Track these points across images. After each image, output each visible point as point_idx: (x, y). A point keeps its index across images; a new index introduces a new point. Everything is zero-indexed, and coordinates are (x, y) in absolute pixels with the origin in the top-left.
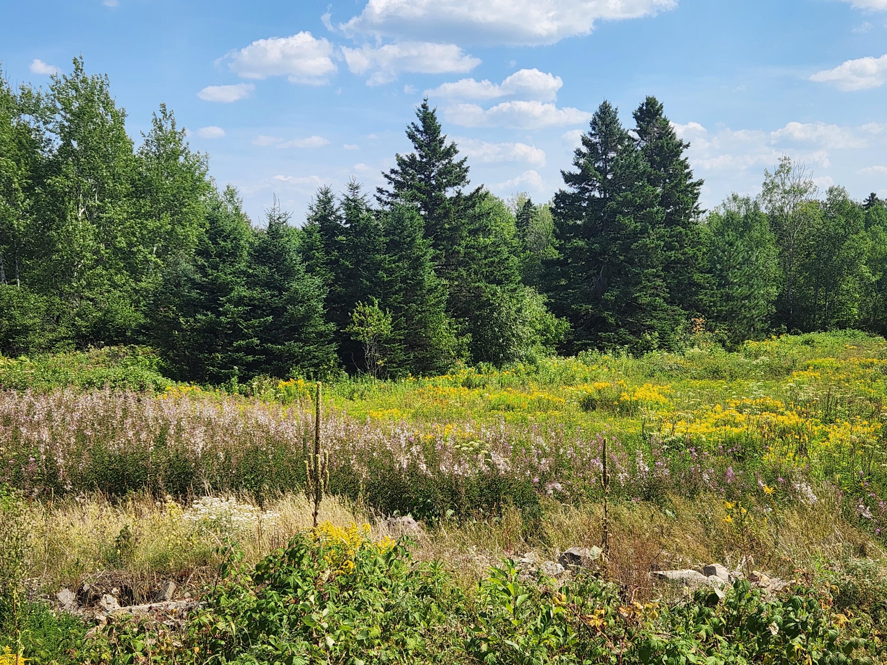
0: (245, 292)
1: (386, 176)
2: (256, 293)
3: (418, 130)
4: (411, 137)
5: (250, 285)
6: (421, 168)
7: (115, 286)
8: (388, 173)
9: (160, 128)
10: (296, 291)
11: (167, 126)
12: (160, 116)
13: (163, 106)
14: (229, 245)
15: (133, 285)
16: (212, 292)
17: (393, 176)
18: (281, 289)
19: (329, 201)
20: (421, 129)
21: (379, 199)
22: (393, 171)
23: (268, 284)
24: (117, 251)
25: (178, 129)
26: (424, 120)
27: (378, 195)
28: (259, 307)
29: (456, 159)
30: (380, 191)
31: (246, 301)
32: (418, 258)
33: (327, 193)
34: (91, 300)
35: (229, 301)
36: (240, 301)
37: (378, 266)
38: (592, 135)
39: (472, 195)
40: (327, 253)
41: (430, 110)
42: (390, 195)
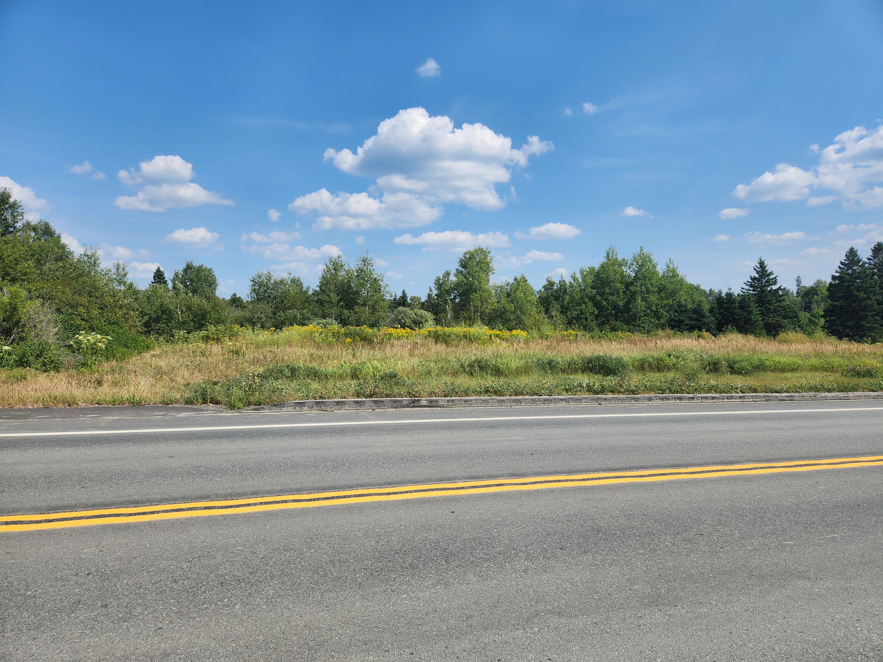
0: (688, 322)
1: (745, 283)
2: (692, 322)
3: (757, 267)
4: (755, 269)
5: (690, 320)
6: (758, 280)
7: (651, 322)
8: (746, 282)
9: (668, 267)
10: (705, 321)
11: (671, 266)
12: (668, 262)
13: (670, 259)
14: (684, 309)
15: (658, 322)
16: (679, 322)
17: (748, 283)
18: (700, 321)
19: (721, 293)
20: (759, 267)
21: (742, 291)
22: (748, 282)
23: (697, 320)
24: (652, 311)
25: (675, 267)
26: (760, 264)
27: (742, 290)
28: (693, 327)
29: (771, 277)
30: (743, 288)
31: (689, 325)
32: (750, 311)
33: (720, 291)
34: (643, 327)
35: (684, 325)
36: (687, 325)
37: (735, 314)
38: (845, 260)
39: (778, 289)
40: (719, 310)
41: (763, 260)
42: (746, 290)
